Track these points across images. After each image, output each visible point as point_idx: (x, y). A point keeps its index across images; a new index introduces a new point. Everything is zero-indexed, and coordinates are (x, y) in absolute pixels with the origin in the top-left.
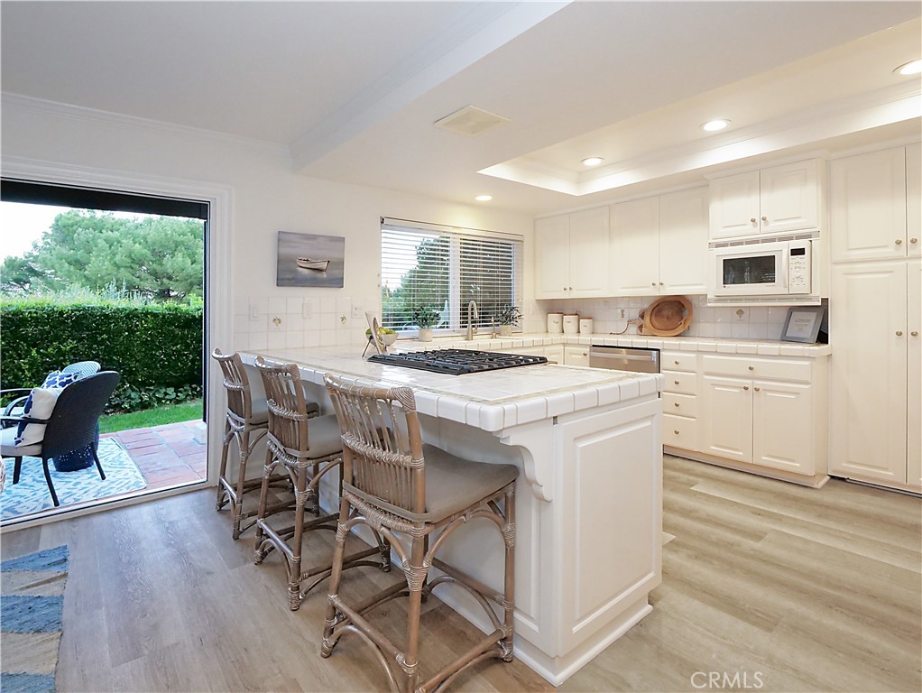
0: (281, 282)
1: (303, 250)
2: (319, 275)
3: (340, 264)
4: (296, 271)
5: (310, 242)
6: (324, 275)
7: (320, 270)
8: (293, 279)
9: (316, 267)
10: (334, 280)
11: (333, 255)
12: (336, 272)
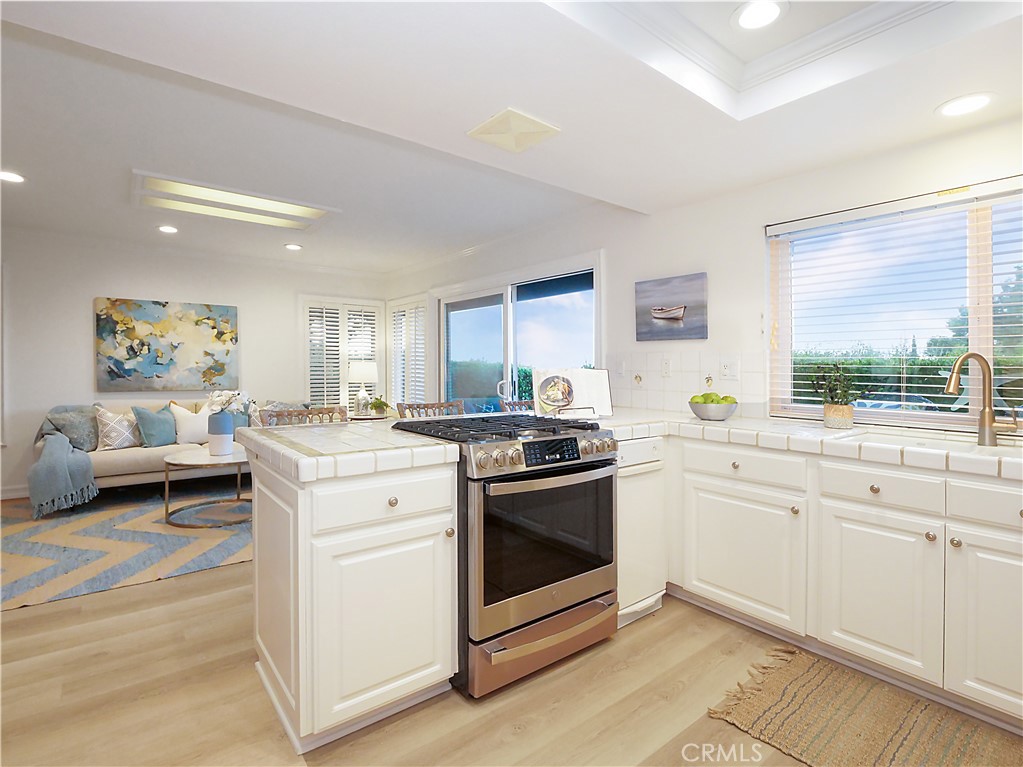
0: (641, 336)
1: (656, 299)
2: (675, 325)
3: (701, 308)
4: (650, 324)
5: (663, 287)
6: (681, 325)
7: (676, 319)
8: (649, 332)
9: (672, 316)
10: (693, 329)
11: (689, 298)
12: (695, 320)
